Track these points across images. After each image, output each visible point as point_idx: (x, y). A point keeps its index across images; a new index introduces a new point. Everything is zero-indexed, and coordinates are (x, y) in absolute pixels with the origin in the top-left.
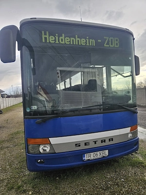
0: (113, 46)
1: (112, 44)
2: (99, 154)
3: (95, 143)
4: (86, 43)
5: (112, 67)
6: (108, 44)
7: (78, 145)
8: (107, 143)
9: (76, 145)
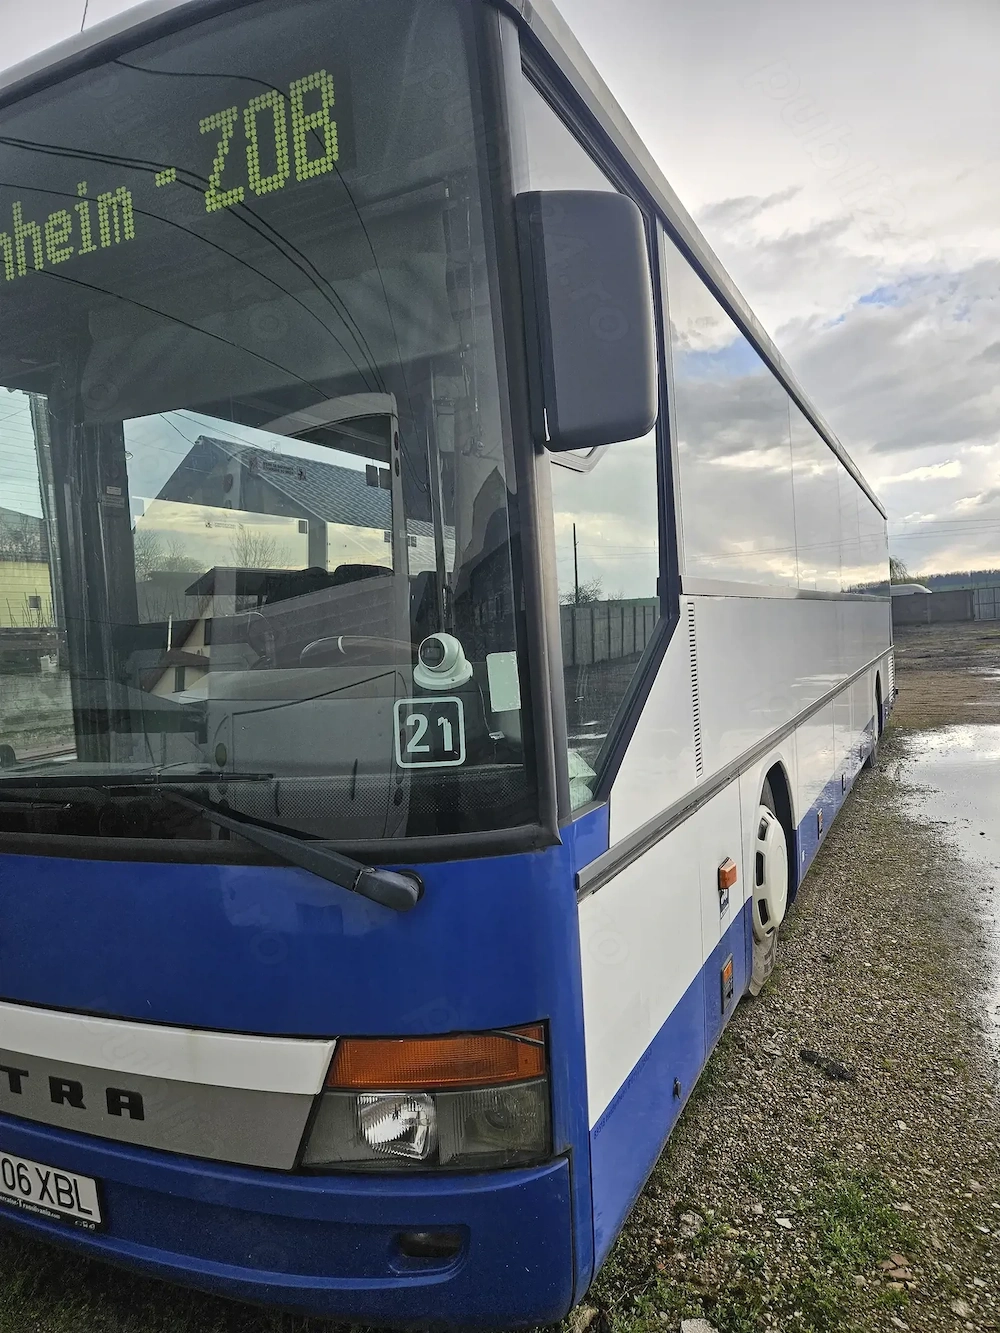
0: (276, 182)
1: (268, 167)
3: (16, 1088)
4: (75, 239)
6: (235, 174)
8: (93, 1118)
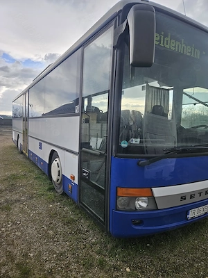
2: (202, 210)
3: (200, 195)
5: (185, 90)
7: (183, 197)
9: (182, 198)
